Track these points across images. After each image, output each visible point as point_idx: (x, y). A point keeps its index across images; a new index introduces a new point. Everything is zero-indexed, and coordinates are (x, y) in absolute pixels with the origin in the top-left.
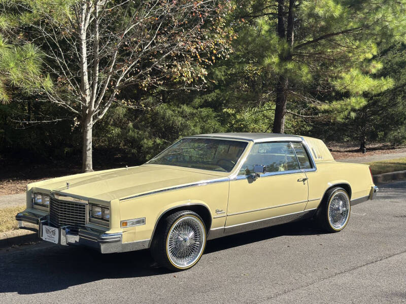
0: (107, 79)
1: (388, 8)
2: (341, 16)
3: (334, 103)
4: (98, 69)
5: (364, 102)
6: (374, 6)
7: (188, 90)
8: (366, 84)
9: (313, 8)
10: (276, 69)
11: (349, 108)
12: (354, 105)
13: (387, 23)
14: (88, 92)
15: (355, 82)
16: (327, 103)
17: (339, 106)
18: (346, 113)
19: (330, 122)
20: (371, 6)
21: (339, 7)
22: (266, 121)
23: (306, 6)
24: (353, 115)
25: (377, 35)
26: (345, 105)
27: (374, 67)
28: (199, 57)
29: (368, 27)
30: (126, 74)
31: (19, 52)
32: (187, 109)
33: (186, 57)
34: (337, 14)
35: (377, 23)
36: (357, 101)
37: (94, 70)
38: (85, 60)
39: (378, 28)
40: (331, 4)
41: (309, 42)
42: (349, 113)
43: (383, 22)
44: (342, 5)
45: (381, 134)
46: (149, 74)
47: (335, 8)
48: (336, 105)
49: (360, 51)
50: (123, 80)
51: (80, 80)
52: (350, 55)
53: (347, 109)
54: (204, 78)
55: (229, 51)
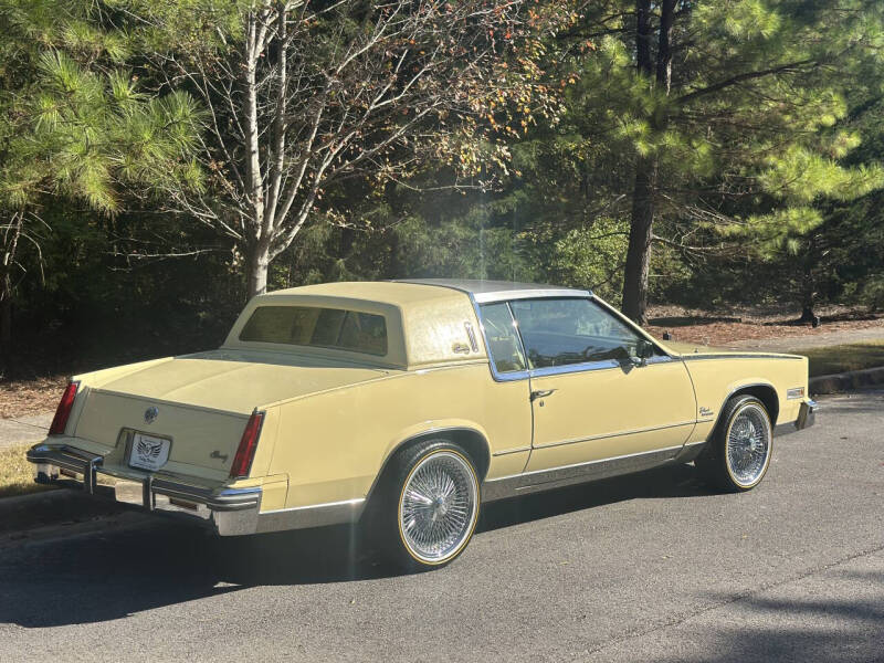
0: (302, 166)
1: (873, 20)
2: (777, 37)
3: (752, 220)
4: (282, 144)
5: (816, 219)
6: (844, 15)
7: (462, 189)
8: (829, 179)
9: (719, 20)
10: (642, 148)
11: (785, 230)
12: (796, 224)
13: (873, 52)
14: (259, 192)
15: (806, 175)
16: (737, 220)
17: (763, 227)
18: (778, 241)
19: (746, 260)
20: (837, 16)
21: (774, 16)
22: (598, 258)
23: (706, 15)
24: (794, 245)
25: (850, 76)
26: (776, 224)
27: (843, 144)
28: (492, 121)
29: (830, 59)
30: (336, 156)
31: (159, 109)
32: (457, 230)
33: (465, 120)
34: (768, 32)
35: (851, 49)
36: (803, 216)
37: (275, 149)
38: (254, 126)
39: (853, 62)
40: (758, 10)
41: (700, 91)
42: (785, 242)
43: (866, 50)
44: (780, 14)
45: (849, 288)
46: (389, 156)
47: (766, 18)
48: (757, 223)
49: (808, 109)
50: (328, 170)
51: (245, 169)
52: (788, 118)
53: (780, 233)
54: (503, 165)
55: (559, 109)
